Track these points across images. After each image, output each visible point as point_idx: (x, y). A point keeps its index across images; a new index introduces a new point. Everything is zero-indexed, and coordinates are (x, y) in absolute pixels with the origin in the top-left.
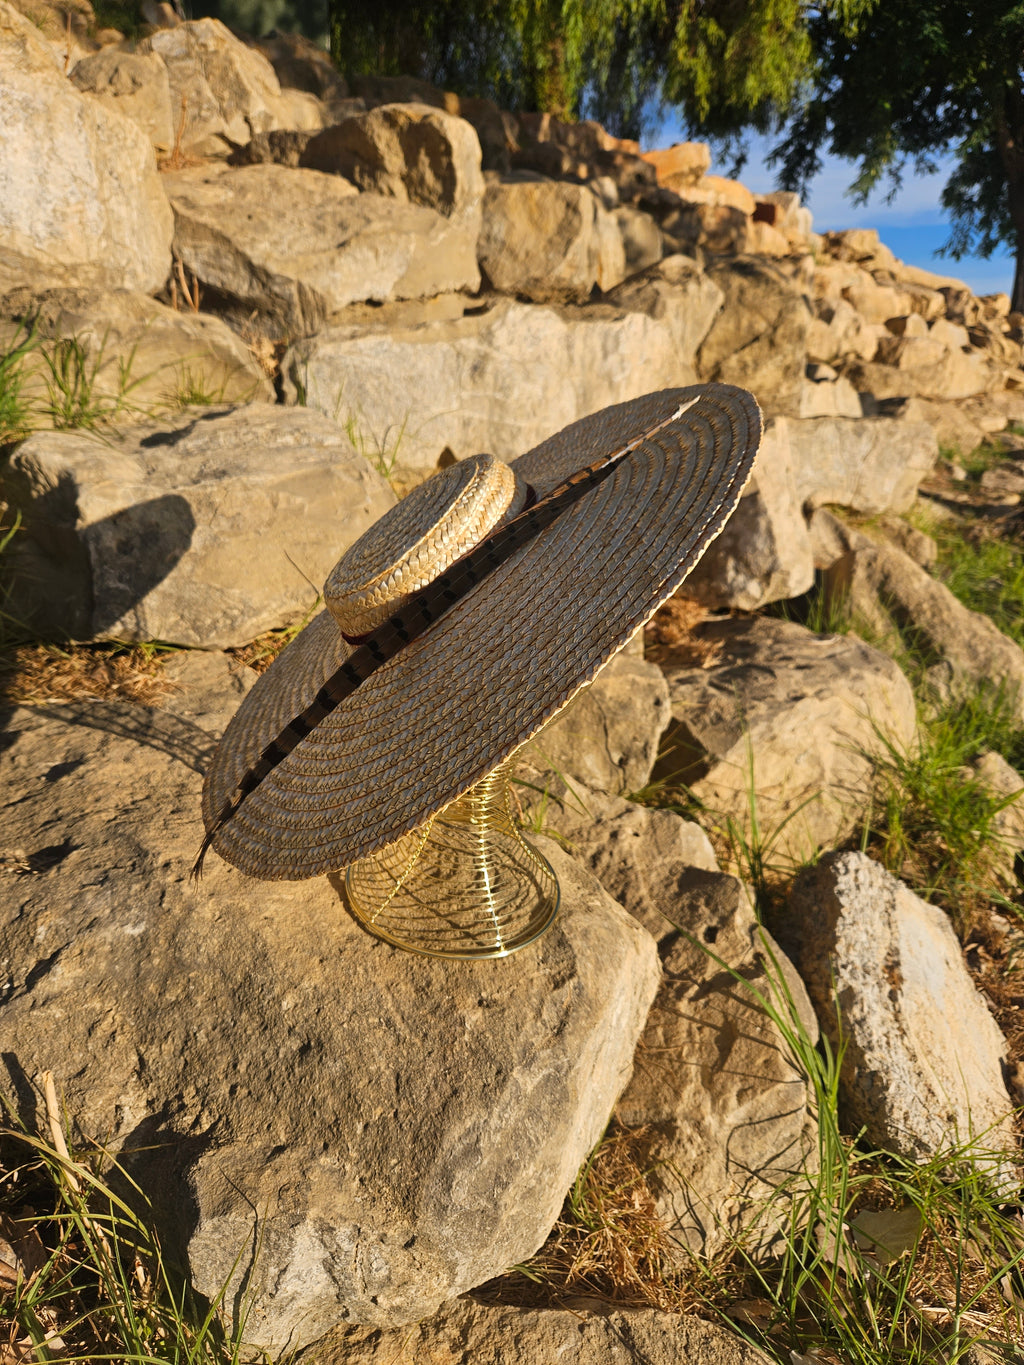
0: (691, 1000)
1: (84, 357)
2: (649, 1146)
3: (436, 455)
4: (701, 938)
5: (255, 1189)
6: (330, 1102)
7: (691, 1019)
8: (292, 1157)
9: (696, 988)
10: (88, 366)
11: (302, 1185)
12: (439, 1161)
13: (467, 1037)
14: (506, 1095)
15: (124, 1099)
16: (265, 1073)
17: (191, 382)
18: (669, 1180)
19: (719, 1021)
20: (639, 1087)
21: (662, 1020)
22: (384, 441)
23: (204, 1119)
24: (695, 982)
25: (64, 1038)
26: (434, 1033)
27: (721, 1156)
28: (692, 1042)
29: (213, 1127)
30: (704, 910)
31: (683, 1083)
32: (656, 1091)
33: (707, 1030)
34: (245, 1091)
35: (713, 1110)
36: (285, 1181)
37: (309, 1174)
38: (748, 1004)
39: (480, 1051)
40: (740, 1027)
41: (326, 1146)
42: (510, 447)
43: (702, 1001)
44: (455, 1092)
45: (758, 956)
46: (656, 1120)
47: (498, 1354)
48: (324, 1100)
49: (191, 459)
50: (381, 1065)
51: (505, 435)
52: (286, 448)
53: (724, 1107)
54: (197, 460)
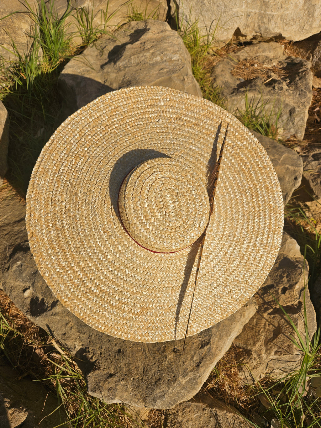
0: (269, 314)
2: (241, 357)
3: (233, 32)
4: (280, 291)
5: (102, 387)
6: (124, 369)
7: (267, 320)
8: (113, 379)
9: (272, 310)
11: (115, 389)
12: (153, 395)
13: (166, 362)
14: (175, 385)
15: (75, 343)
16: (108, 354)
18: (244, 369)
19: (276, 325)
20: (243, 336)
21: (257, 317)
22: (210, 28)
23: (94, 358)
24: (272, 308)
25: (60, 325)
26: (156, 358)
27: (265, 365)
28: (265, 328)
29: (96, 361)
30: (285, 279)
31: (258, 341)
32: (248, 339)
33: (271, 326)
34: (103, 355)
35: (265, 353)
36: (111, 386)
37: (117, 386)
38: (289, 323)
39: (170, 368)
40: (283, 330)
41: (123, 379)
42: (267, 26)
43: (272, 316)
44: (160, 379)
45: (300, 303)
46: (246, 348)
47: (177, 412)
48: (123, 368)
49: (120, 73)
50: (140, 364)
51: (265, 20)
52: (157, 62)
53: (269, 354)
54: (122, 73)
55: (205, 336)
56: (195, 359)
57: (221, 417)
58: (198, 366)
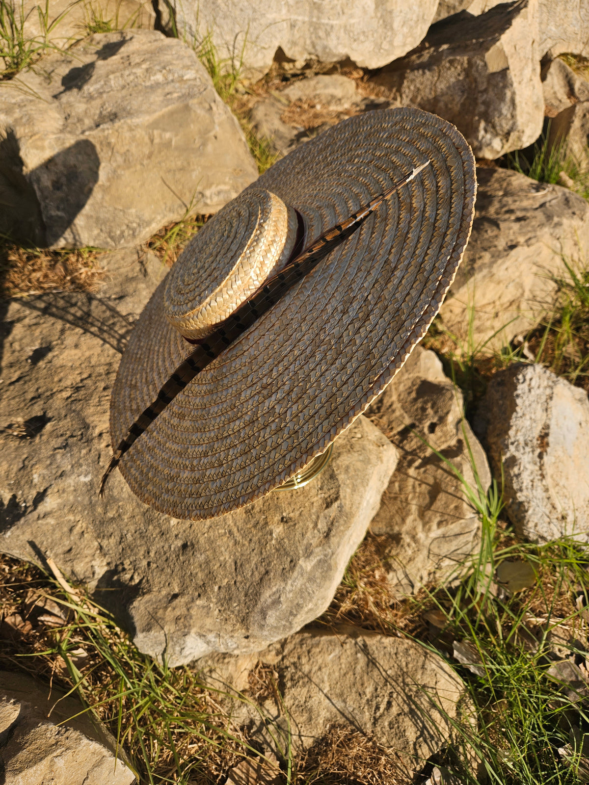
0: (418, 468)
1: (13, 12)
2: (385, 547)
3: (272, 54)
4: (426, 430)
5: (163, 619)
6: (200, 575)
7: (416, 479)
8: (181, 601)
9: (420, 461)
10: (17, 17)
11: (187, 616)
12: (259, 606)
13: (273, 542)
14: (296, 574)
15: (94, 563)
16: (164, 558)
17: (93, 13)
18: (395, 565)
19: (431, 481)
20: (382, 514)
21: (399, 479)
22: (234, 47)
23: (135, 577)
24: (420, 457)
25: (57, 535)
26: (255, 539)
27: (425, 552)
28: (415, 492)
29: (141, 581)
30: (430, 411)
31: (408, 515)
32: (392, 518)
33: (424, 486)
34: (155, 565)
35: (423, 530)
36: (179, 613)
37: (191, 611)
38: (449, 473)
39: (281, 549)
40: (443, 486)
41: (199, 595)
42: (325, 43)
43: (422, 470)
44: (267, 572)
45: (460, 442)
46: (391, 533)
47: (299, 658)
48: (197, 574)
49: (94, 103)
50: (226, 557)
51: (321, 33)
52: (158, 84)
53: (429, 530)
54: (97, 103)
55: (329, 490)
56: (319, 526)
57: (374, 648)
58: (327, 536)
